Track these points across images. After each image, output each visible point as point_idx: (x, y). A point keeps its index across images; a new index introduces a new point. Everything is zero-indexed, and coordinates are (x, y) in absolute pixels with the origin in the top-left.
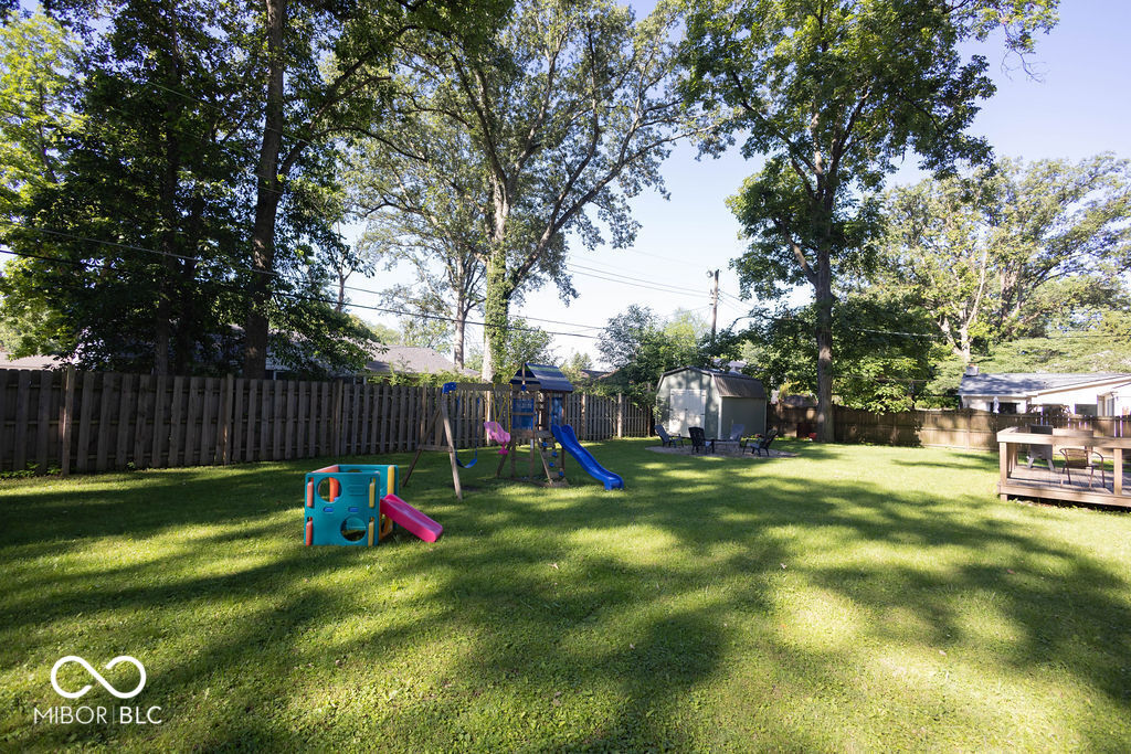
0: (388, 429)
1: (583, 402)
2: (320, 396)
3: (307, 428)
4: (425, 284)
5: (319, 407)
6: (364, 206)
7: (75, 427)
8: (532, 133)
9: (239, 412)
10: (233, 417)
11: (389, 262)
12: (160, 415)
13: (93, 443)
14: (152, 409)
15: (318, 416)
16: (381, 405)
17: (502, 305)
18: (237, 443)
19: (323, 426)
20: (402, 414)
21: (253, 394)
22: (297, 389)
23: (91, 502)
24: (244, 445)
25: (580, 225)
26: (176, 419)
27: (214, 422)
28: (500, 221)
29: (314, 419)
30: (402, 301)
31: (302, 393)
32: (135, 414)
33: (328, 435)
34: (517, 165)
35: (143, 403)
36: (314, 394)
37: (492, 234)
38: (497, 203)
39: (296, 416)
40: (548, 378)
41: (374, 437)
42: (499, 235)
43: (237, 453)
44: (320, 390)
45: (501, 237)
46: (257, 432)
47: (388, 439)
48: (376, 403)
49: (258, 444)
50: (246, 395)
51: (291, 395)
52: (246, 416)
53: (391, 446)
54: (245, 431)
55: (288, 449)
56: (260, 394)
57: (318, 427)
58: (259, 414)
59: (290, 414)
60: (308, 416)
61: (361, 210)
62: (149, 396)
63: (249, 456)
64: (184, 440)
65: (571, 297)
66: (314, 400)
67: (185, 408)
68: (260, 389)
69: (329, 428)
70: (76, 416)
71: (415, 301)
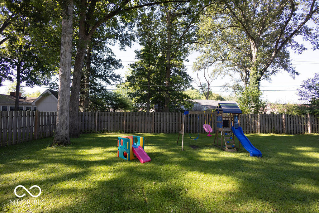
0: (196, 126)
1: (284, 117)
2: (175, 116)
3: (172, 125)
4: (234, 81)
5: (175, 119)
6: (211, 63)
7: (126, 123)
8: (264, 20)
9: (156, 121)
10: (154, 122)
11: (222, 77)
12: (140, 121)
13: (129, 127)
14: (139, 120)
15: (175, 122)
16: (193, 118)
17: (256, 83)
18: (156, 128)
19: (177, 124)
20: (200, 122)
21: (159, 116)
22: (169, 115)
23: (111, 139)
24: (157, 129)
25: (292, 46)
26: (143, 122)
27: (151, 123)
28: (254, 55)
29: (174, 123)
30: (227, 88)
31: (171, 115)
32: (136, 121)
33: (178, 127)
34: (259, 33)
35: (137, 119)
36: (174, 116)
37: (251, 60)
38: (252, 49)
39: (169, 122)
40: (229, 108)
41: (191, 128)
42: (254, 60)
43: (156, 130)
44: (175, 115)
45: (255, 60)
46: (160, 126)
47: (196, 129)
48: (192, 118)
49: (160, 129)
50: (157, 116)
51: (168, 116)
52: (157, 122)
53: (197, 131)
54: (157, 125)
55: (168, 130)
56: (160, 116)
57: (175, 125)
58: (160, 121)
59: (168, 121)
60: (172, 122)
61: (210, 64)
62: (138, 117)
63: (159, 131)
64: (145, 127)
65: (296, 75)
66: (174, 117)
67: (145, 120)
68: (160, 115)
69: (178, 125)
70: (126, 121)
71: (231, 87)
